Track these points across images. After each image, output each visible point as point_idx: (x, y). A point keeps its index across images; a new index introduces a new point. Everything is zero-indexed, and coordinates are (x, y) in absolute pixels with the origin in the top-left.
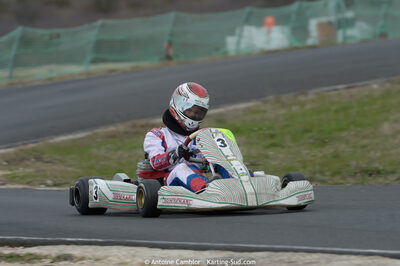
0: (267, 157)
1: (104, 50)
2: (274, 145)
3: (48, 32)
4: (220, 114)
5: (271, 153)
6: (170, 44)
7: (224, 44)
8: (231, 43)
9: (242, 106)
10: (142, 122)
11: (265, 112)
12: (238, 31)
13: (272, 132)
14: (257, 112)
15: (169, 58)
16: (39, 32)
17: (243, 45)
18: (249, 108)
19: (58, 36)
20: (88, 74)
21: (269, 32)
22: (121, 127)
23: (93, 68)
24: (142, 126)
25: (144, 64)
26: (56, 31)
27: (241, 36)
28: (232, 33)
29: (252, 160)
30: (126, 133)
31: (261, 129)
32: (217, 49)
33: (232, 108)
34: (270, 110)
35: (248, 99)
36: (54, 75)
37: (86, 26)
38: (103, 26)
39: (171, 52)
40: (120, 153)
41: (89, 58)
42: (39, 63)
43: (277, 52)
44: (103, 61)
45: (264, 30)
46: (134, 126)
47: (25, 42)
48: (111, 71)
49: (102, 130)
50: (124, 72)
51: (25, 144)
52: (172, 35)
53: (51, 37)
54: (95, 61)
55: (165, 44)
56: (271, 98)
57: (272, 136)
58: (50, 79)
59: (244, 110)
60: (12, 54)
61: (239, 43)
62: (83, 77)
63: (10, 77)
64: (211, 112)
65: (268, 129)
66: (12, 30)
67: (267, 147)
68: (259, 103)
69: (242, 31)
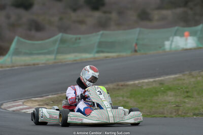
0: (185, 102)
1: (102, 46)
2: (188, 97)
3: (75, 36)
4: (161, 80)
5: (186, 100)
6: (136, 44)
7: (164, 45)
8: (167, 44)
9: (173, 76)
10: (122, 83)
11: (184, 80)
12: (171, 39)
13: (187, 90)
14: (181, 80)
15: (136, 51)
16: (70, 36)
17: (173, 46)
18: (176, 78)
19: (80, 39)
20: (95, 58)
21: (186, 40)
22: (111, 86)
23: (97, 55)
24: (122, 86)
25: (123, 54)
26: (79, 36)
27: (172, 41)
28: (168, 39)
29: (177, 104)
30: (114, 89)
31: (182, 88)
32: (160, 47)
33: (167, 77)
34: (186, 79)
35: (175, 73)
36: (77, 58)
37: (94, 34)
38: (103, 34)
39: (137, 48)
41: (95, 50)
42: (69, 53)
43: (190, 49)
44: (102, 52)
45: (184, 39)
46: (118, 85)
47: (63, 41)
48: (106, 57)
50: (113, 58)
51: (62, 93)
52: (137, 40)
53: (76, 39)
54: (98, 52)
55: (134, 44)
56: (187, 73)
57: (187, 92)
58: (75, 60)
59: (173, 79)
60: (56, 47)
61: (171, 45)
62: (92, 60)
63: (55, 59)
64: (157, 79)
65: (186, 88)
66: (56, 35)
67: (185, 98)
68: (181, 75)
69: (173, 39)
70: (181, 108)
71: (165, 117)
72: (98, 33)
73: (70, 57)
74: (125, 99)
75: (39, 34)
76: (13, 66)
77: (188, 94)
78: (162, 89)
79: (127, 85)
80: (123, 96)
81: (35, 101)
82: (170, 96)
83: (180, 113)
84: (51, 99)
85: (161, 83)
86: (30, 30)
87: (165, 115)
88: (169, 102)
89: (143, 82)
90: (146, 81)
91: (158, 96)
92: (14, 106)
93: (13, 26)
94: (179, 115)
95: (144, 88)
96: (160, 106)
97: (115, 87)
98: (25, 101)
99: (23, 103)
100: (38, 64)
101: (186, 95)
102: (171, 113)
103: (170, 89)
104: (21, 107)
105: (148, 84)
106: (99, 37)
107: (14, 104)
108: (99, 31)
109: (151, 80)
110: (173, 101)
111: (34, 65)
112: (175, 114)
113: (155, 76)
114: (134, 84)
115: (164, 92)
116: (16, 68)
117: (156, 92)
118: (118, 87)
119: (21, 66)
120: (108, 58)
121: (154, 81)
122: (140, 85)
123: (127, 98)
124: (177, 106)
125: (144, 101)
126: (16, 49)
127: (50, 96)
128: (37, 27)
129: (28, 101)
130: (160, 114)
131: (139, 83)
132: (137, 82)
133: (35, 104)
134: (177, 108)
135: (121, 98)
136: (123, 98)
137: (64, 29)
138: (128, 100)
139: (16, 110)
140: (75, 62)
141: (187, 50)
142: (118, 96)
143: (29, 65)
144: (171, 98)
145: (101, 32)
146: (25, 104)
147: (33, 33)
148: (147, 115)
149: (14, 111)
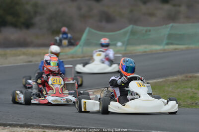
1: (172, 38)
3: (145, 28)
10: (191, 75)
16: (141, 28)
19: (150, 31)
20: (164, 50)
22: (180, 77)
23: (166, 47)
24: (190, 77)
25: (192, 46)
26: (149, 28)
30: (182, 80)
36: (147, 50)
37: (164, 26)
38: (172, 26)
40: (179, 89)
41: (165, 42)
42: (140, 44)
44: (172, 44)
46: (187, 77)
47: (133, 33)
48: (176, 49)
49: (170, 78)
50: (182, 50)
53: (146, 31)
54: (167, 44)
58: (145, 52)
60: (126, 38)
62: (161, 52)
63: (125, 50)
66: (127, 27)
72: (168, 26)
74: (194, 90)
75: (109, 26)
76: (84, 57)
79: (196, 77)
86: (101, 21)
93: (84, 18)
97: (184, 78)
98: (95, 91)
99: (93, 93)
106: (168, 29)
108: (169, 24)
116: (86, 58)
118: (186, 79)
120: (177, 50)
126: (87, 40)
128: (108, 18)
129: (98, 91)
135: (189, 90)
136: (192, 89)
137: (135, 21)
138: (196, 91)
142: (187, 87)
145: (171, 25)
146: (95, 94)
147: (104, 24)
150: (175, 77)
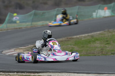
0: (106, 47)
2: (108, 44)
3: (42, 12)
4: (92, 35)
5: (107, 46)
6: (77, 15)
7: (92, 15)
8: (94, 14)
9: (98, 32)
10: (70, 37)
11: (105, 34)
12: (96, 11)
13: (107, 40)
14: (102, 34)
16: (40, 12)
18: (100, 33)
19: (45, 13)
21: (105, 12)
22: (64, 39)
24: (70, 39)
26: (44, 11)
27: (97, 13)
28: (94, 12)
30: (65, 40)
31: (104, 39)
32: (90, 16)
33: (95, 33)
34: (106, 34)
35: (100, 31)
37: (53, 10)
38: (58, 10)
39: (77, 17)
40: (64, 46)
42: (39, 21)
43: (108, 17)
46: (68, 38)
47: (35, 14)
52: (78, 12)
53: (43, 13)
55: (76, 15)
56: (107, 30)
57: (107, 41)
58: (43, 25)
59: (99, 34)
60: (31, 18)
61: (97, 14)
63: (31, 25)
64: (90, 34)
65: (106, 39)
66: (31, 11)
67: (106, 44)
68: (103, 32)
69: (98, 11)
70: (104, 50)
71: (95, 56)
73: (40, 23)
74: (72, 46)
76: (8, 30)
77: (107, 42)
78: (93, 40)
79: (73, 38)
80: (71, 45)
81: (21, 49)
82: (98, 44)
83: (104, 53)
84: (30, 47)
85: (92, 37)
86: (16, 9)
87: (95, 55)
88: (97, 47)
89: (82, 36)
90: (83, 35)
91: (90, 44)
92: (9, 52)
93: (7, 7)
94: (103, 54)
95: (83, 39)
96: (92, 50)
97: (66, 39)
98: (16, 49)
100: (22, 28)
101: (107, 43)
102: (98, 53)
103: (97, 40)
104: (13, 52)
105: (85, 37)
107: (9, 51)
108: (56, 8)
109: (87, 35)
110: (99, 46)
111: (20, 28)
112: (101, 54)
113: (88, 33)
114: (77, 37)
115: (94, 41)
116: (9, 30)
117: (89, 42)
118: (68, 40)
119: (12, 29)
121: (88, 36)
122: (80, 38)
123: (73, 45)
124: (102, 49)
125: (83, 47)
126: (9, 20)
127: (29, 46)
129: (17, 49)
130: (92, 54)
131: (80, 37)
132: (78, 36)
133: (21, 51)
134: (102, 50)
135: (70, 46)
136: (71, 46)
137: (35, 8)
138: (74, 47)
139: (11, 54)
140: (43, 26)
141: (106, 17)
142: (68, 45)
143: (17, 29)
144: (98, 45)
146: (15, 51)
147: (18, 10)
148: (85, 55)
149: (9, 55)
150: (61, 39)
